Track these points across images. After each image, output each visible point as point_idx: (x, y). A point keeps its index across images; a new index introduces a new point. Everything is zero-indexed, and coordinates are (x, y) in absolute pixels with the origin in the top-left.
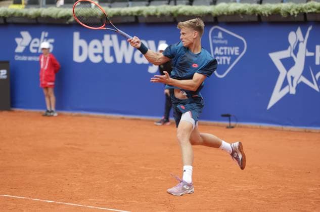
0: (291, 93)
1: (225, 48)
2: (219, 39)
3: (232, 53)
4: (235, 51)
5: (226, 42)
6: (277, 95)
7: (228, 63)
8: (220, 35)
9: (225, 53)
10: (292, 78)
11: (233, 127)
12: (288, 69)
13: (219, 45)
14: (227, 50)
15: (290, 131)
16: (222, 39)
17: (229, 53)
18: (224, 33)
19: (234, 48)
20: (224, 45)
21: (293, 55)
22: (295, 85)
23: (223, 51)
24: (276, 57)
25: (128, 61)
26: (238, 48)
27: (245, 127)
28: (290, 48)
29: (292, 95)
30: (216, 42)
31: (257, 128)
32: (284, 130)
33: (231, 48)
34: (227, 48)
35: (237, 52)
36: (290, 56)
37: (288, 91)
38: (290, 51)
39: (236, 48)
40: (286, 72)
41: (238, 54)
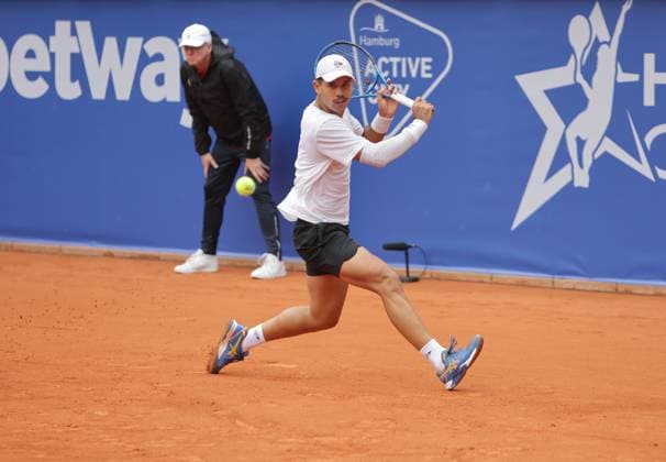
0: (576, 184)
1: (395, 60)
2: (376, 35)
3: (414, 73)
4: (421, 66)
5: (396, 42)
6: (538, 192)
8: (379, 23)
9: (395, 74)
10: (581, 143)
11: (415, 280)
12: (567, 119)
13: (377, 52)
14: (399, 65)
15: (573, 289)
16: (385, 36)
17: (404, 75)
18: (388, 17)
19: (417, 60)
20: (390, 52)
21: (580, 79)
22: (588, 162)
23: (386, 67)
24: (535, 86)
25: (123, 93)
26: (429, 60)
27: (450, 279)
28: (572, 60)
30: (370, 42)
31: (482, 282)
32: (556, 286)
33: (410, 60)
34: (398, 59)
35: (427, 72)
36: (572, 82)
37: (569, 179)
38: (573, 70)
39: (424, 60)
40: (564, 126)
41: (429, 76)
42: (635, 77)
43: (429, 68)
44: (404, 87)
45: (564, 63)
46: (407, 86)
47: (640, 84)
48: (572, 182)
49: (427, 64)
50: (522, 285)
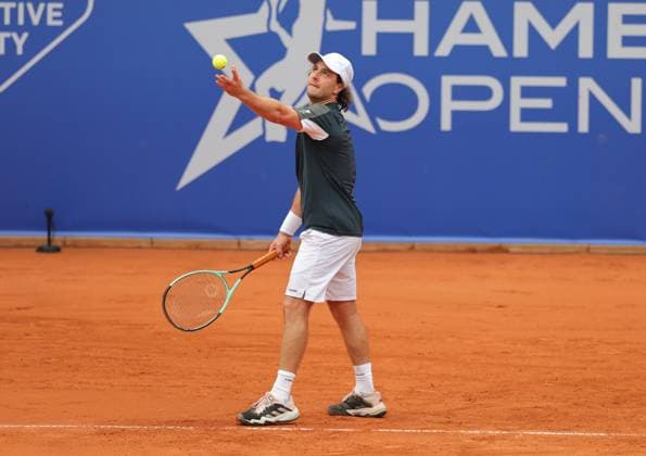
1: (7, 7)
3: (36, 20)
4: (47, 13)
7: (20, 51)
10: (276, 94)
14: (15, 11)
17: (21, 21)
19: (42, 6)
21: (276, 27)
26: (60, 6)
29: (275, 144)
31: (139, 247)
32: (243, 246)
33: (30, 6)
34: (13, 5)
35: (55, 18)
36: (264, 30)
37: (260, 132)
38: (266, 16)
39: (51, 6)
40: (252, 77)
41: (59, 23)
42: (351, 25)
43: (59, 14)
44: (20, 36)
45: (254, 9)
46: (25, 35)
47: (357, 33)
48: (263, 136)
49: (55, 10)
50: (198, 247)
